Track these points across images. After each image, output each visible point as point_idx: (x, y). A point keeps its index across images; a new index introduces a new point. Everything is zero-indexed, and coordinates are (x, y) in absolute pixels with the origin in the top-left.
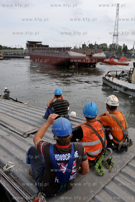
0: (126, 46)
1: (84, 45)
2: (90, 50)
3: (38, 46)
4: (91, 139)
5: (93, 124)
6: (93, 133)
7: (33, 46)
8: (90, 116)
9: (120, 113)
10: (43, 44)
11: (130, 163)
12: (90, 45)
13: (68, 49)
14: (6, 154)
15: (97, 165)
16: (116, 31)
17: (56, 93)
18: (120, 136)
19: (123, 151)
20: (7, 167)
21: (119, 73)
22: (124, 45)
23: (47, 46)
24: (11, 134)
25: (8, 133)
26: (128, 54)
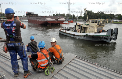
0: (74, 15)
1: (54, 15)
2: (57, 17)
3: (32, 15)
4: (42, 58)
5: (43, 51)
6: (42, 55)
7: (29, 15)
8: (41, 48)
9: (58, 46)
10: (35, 14)
11: (63, 69)
12: (57, 14)
13: (46, 17)
14: (2, 70)
15: (46, 71)
16: (69, 8)
17: (31, 38)
18: (58, 57)
19: (60, 63)
20: (1, 76)
21: (67, 28)
22: (73, 14)
23: (37, 15)
24: (7, 60)
25: (6, 60)
26: (75, 19)
